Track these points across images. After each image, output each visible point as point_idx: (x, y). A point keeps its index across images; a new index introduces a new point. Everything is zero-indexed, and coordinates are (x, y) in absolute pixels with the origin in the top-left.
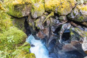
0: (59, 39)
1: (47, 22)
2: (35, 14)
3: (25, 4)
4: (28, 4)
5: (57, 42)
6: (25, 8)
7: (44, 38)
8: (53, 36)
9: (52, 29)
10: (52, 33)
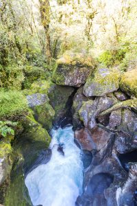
0: (122, 186)
1: (112, 117)
2: (89, 88)
3: (76, 65)
4: (82, 67)
5: (110, 189)
6: (75, 71)
7: (90, 152)
8: (113, 163)
9: (117, 142)
10: (114, 153)
